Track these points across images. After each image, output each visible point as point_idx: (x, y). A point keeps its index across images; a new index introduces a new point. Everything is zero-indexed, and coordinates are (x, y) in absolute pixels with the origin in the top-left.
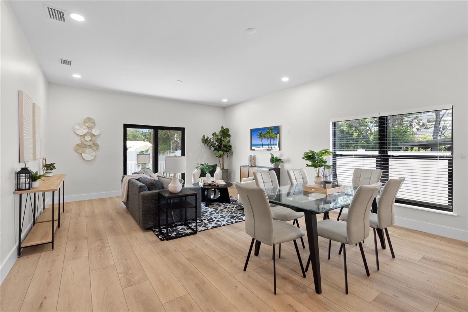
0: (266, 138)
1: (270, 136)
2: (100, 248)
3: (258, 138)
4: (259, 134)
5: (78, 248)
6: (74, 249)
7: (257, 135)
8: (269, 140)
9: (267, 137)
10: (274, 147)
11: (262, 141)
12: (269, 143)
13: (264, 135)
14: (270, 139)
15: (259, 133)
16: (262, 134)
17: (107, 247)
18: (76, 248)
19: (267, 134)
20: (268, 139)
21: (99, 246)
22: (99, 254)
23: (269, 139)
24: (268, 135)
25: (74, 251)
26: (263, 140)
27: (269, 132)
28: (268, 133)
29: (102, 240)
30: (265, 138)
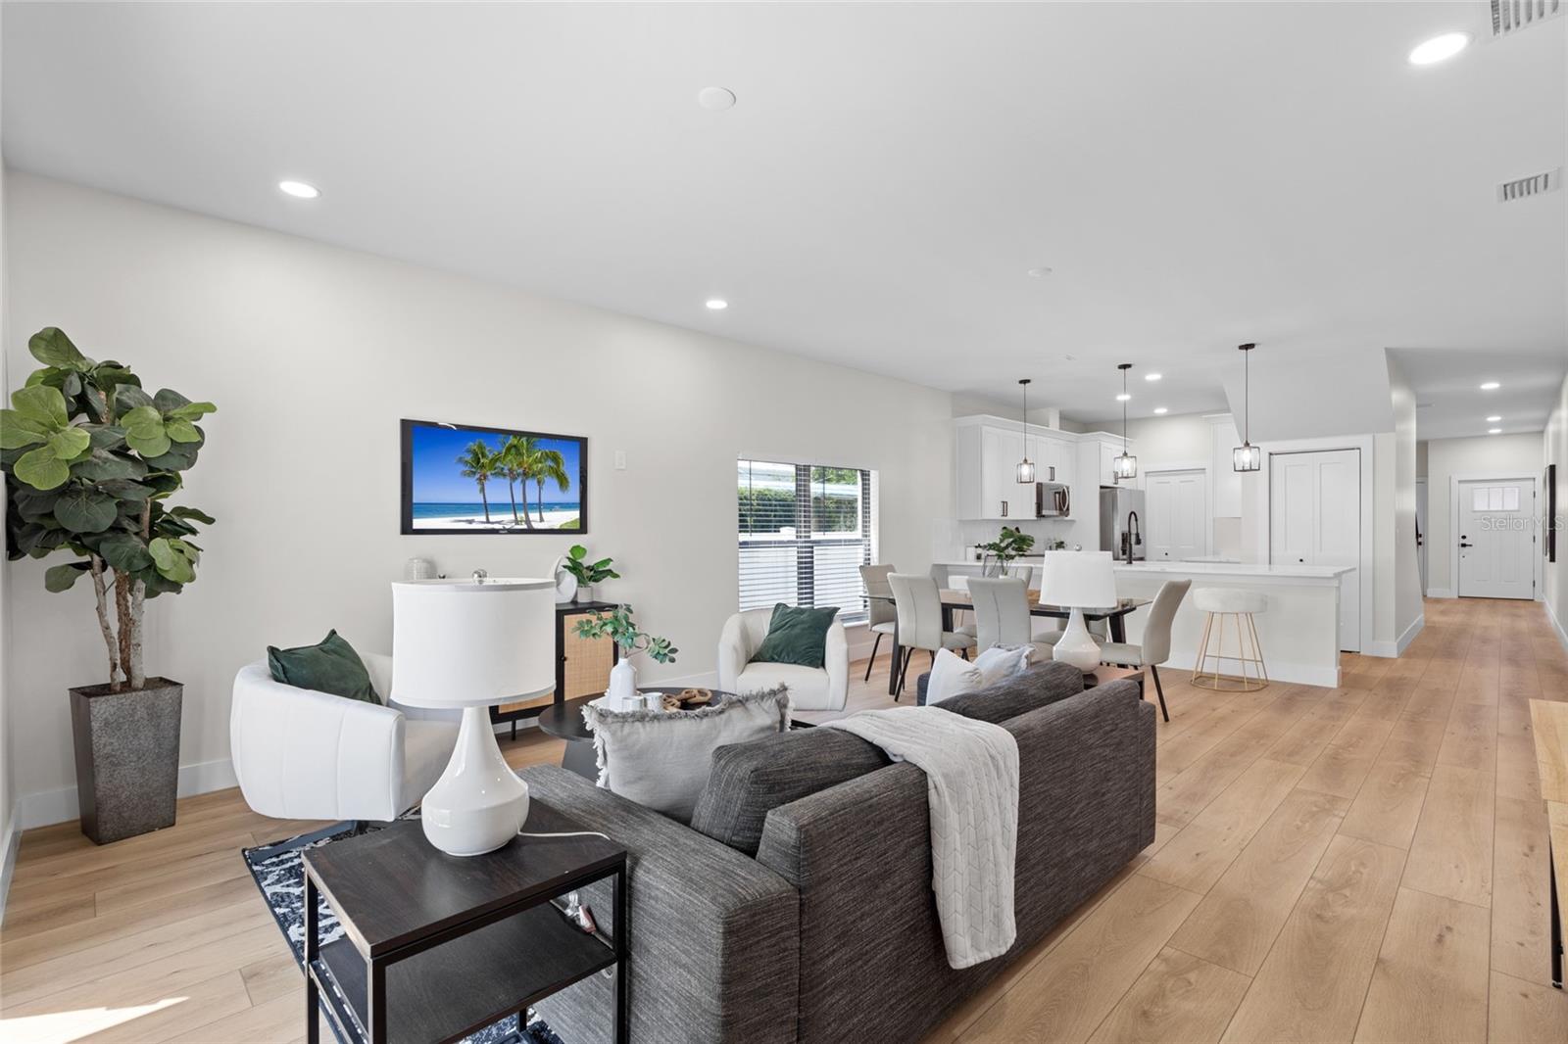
0: (504, 475)
1: (520, 465)
2: (1347, 892)
3: (464, 474)
4: (469, 458)
5: (1434, 936)
6: (1448, 937)
7: (460, 460)
8: (517, 484)
9: (506, 471)
10: (542, 520)
11: (483, 490)
12: (518, 499)
13: (494, 461)
14: (523, 482)
15: (468, 451)
16: (484, 456)
17: (1320, 881)
18: (1440, 939)
19: (510, 457)
20: (514, 479)
21: (1346, 896)
22: (1361, 873)
23: (520, 480)
24: (510, 463)
25: (1449, 929)
26: (486, 483)
27: (515, 446)
28: (513, 451)
29: (1318, 916)
30: (500, 474)
